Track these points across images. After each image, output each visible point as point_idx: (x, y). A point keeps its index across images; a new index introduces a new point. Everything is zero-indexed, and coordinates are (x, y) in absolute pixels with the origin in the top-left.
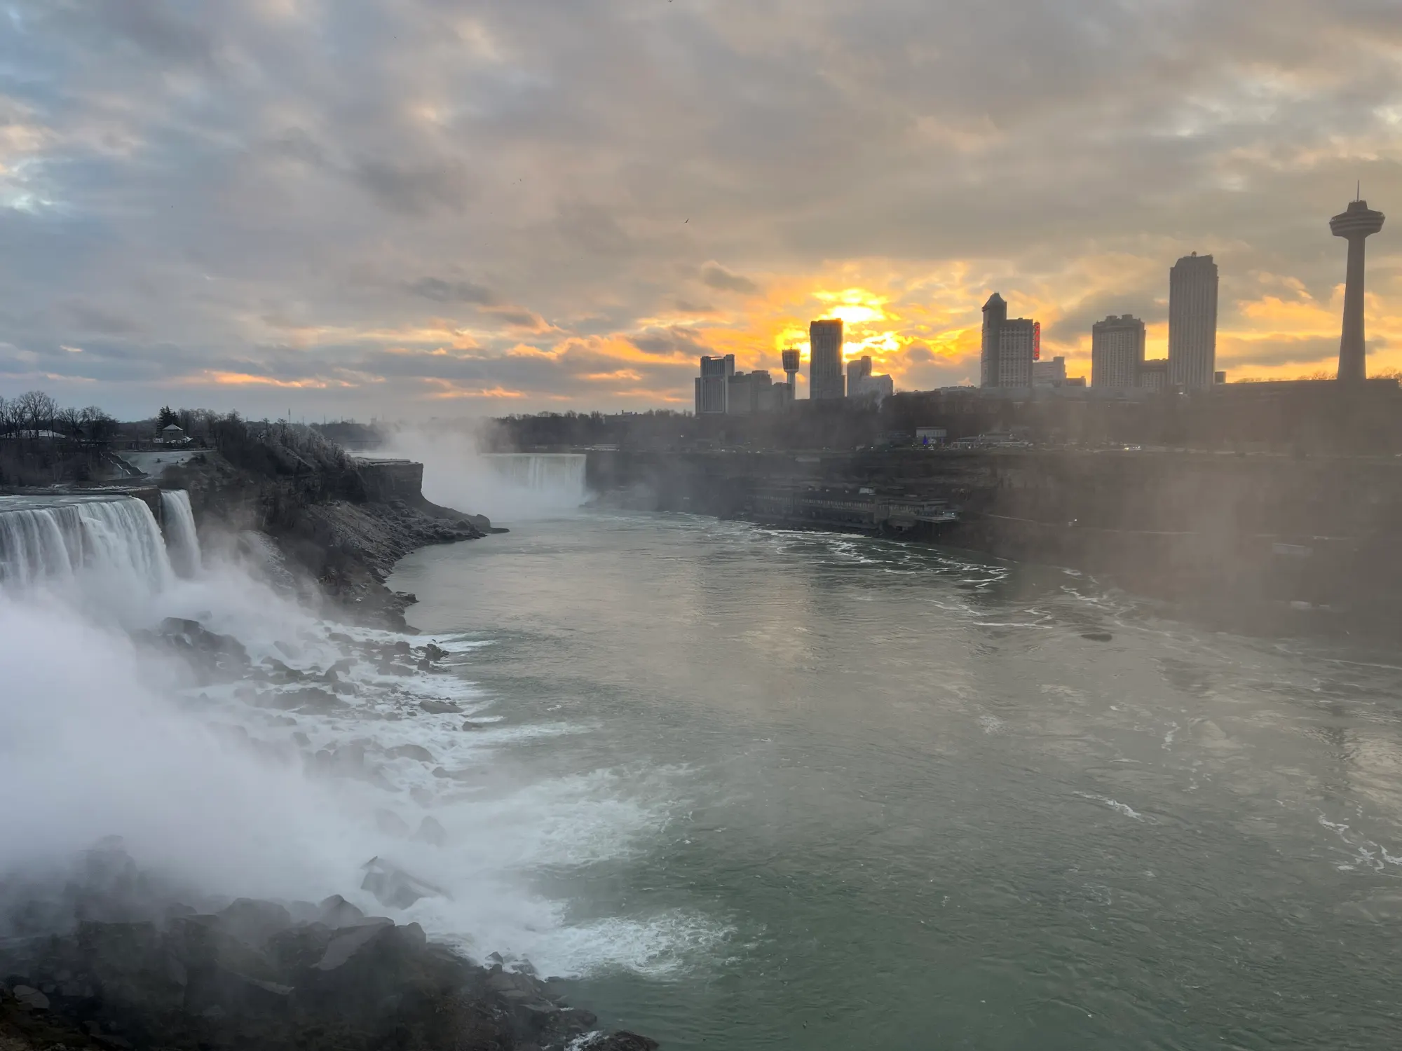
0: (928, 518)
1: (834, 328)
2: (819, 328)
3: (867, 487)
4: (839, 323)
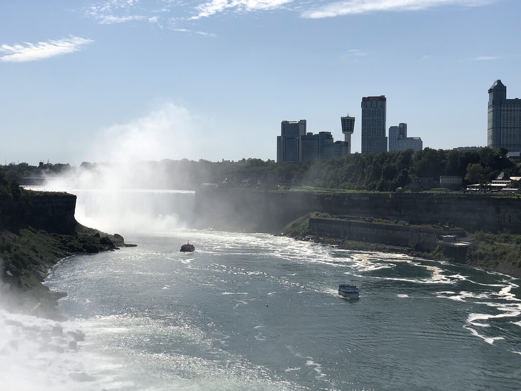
0: (450, 243)
1: (380, 103)
2: (368, 102)
3: (403, 220)
4: (382, 99)
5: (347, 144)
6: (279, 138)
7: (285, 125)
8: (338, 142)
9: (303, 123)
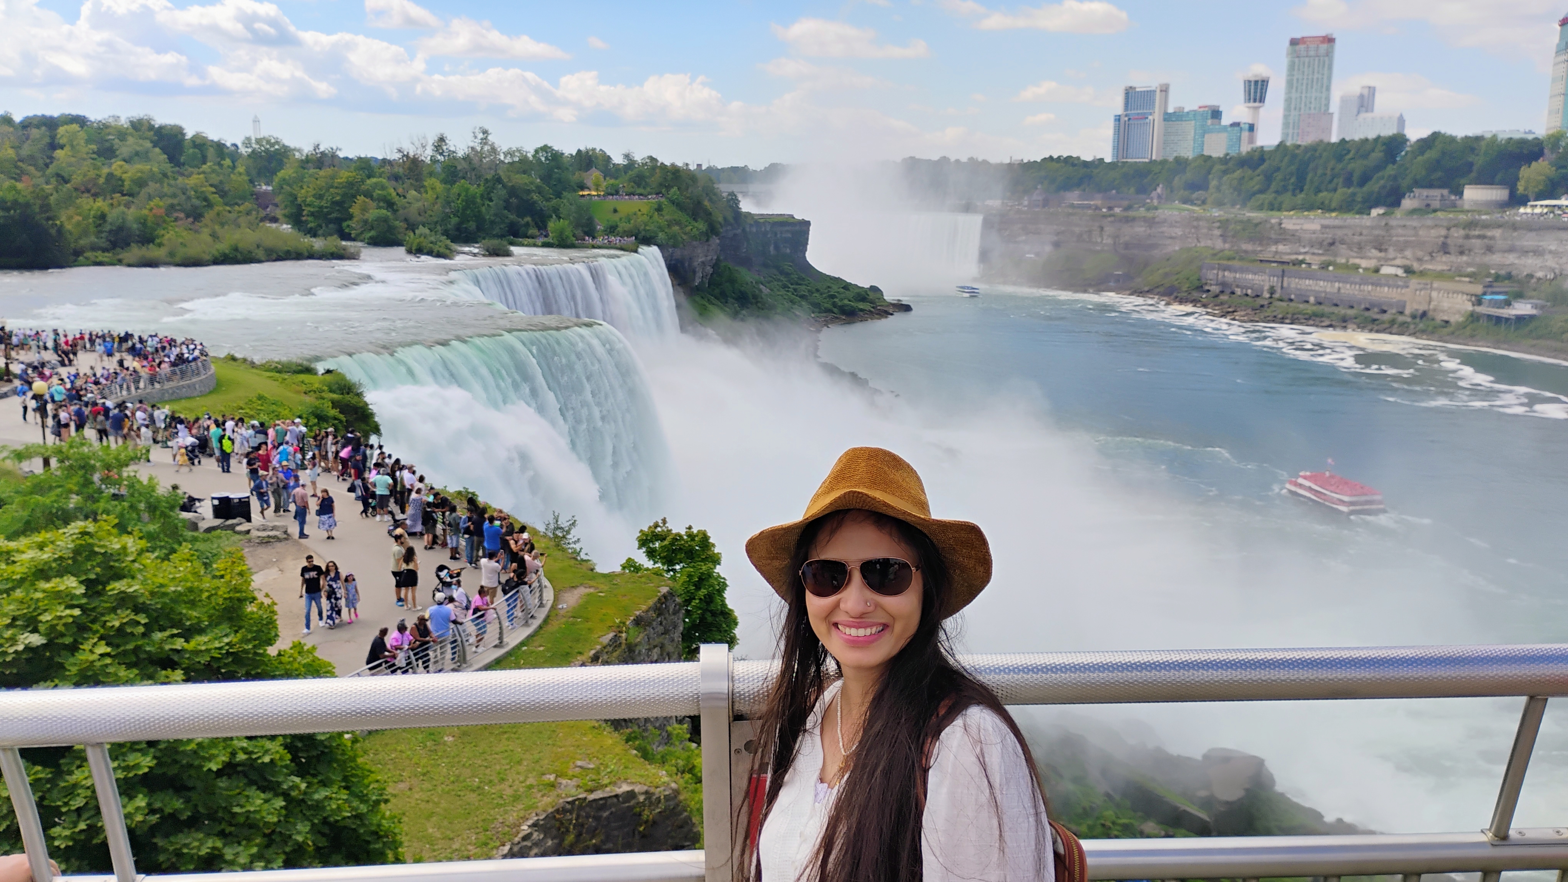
0: (1496, 310)
1: (1324, 47)
2: (1302, 47)
3: (1392, 266)
4: (1329, 40)
5: (1252, 128)
6: (1118, 119)
7: (1130, 94)
8: (1236, 125)
9: (1165, 90)
